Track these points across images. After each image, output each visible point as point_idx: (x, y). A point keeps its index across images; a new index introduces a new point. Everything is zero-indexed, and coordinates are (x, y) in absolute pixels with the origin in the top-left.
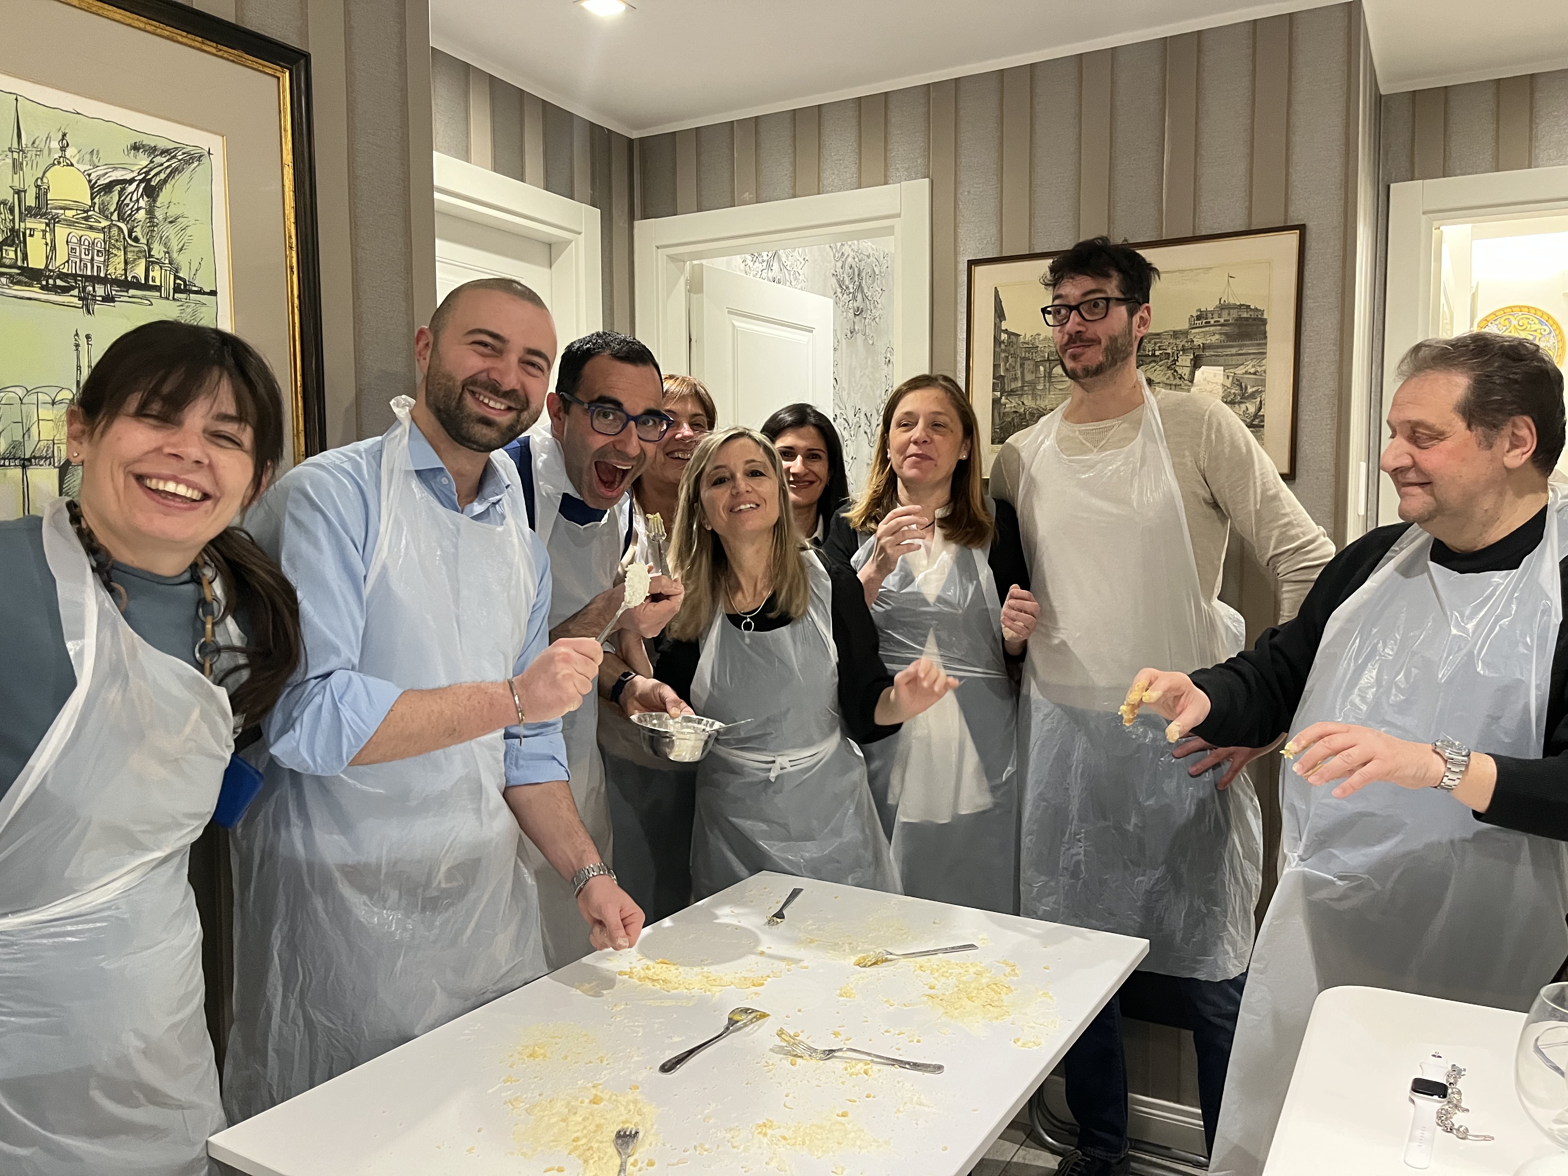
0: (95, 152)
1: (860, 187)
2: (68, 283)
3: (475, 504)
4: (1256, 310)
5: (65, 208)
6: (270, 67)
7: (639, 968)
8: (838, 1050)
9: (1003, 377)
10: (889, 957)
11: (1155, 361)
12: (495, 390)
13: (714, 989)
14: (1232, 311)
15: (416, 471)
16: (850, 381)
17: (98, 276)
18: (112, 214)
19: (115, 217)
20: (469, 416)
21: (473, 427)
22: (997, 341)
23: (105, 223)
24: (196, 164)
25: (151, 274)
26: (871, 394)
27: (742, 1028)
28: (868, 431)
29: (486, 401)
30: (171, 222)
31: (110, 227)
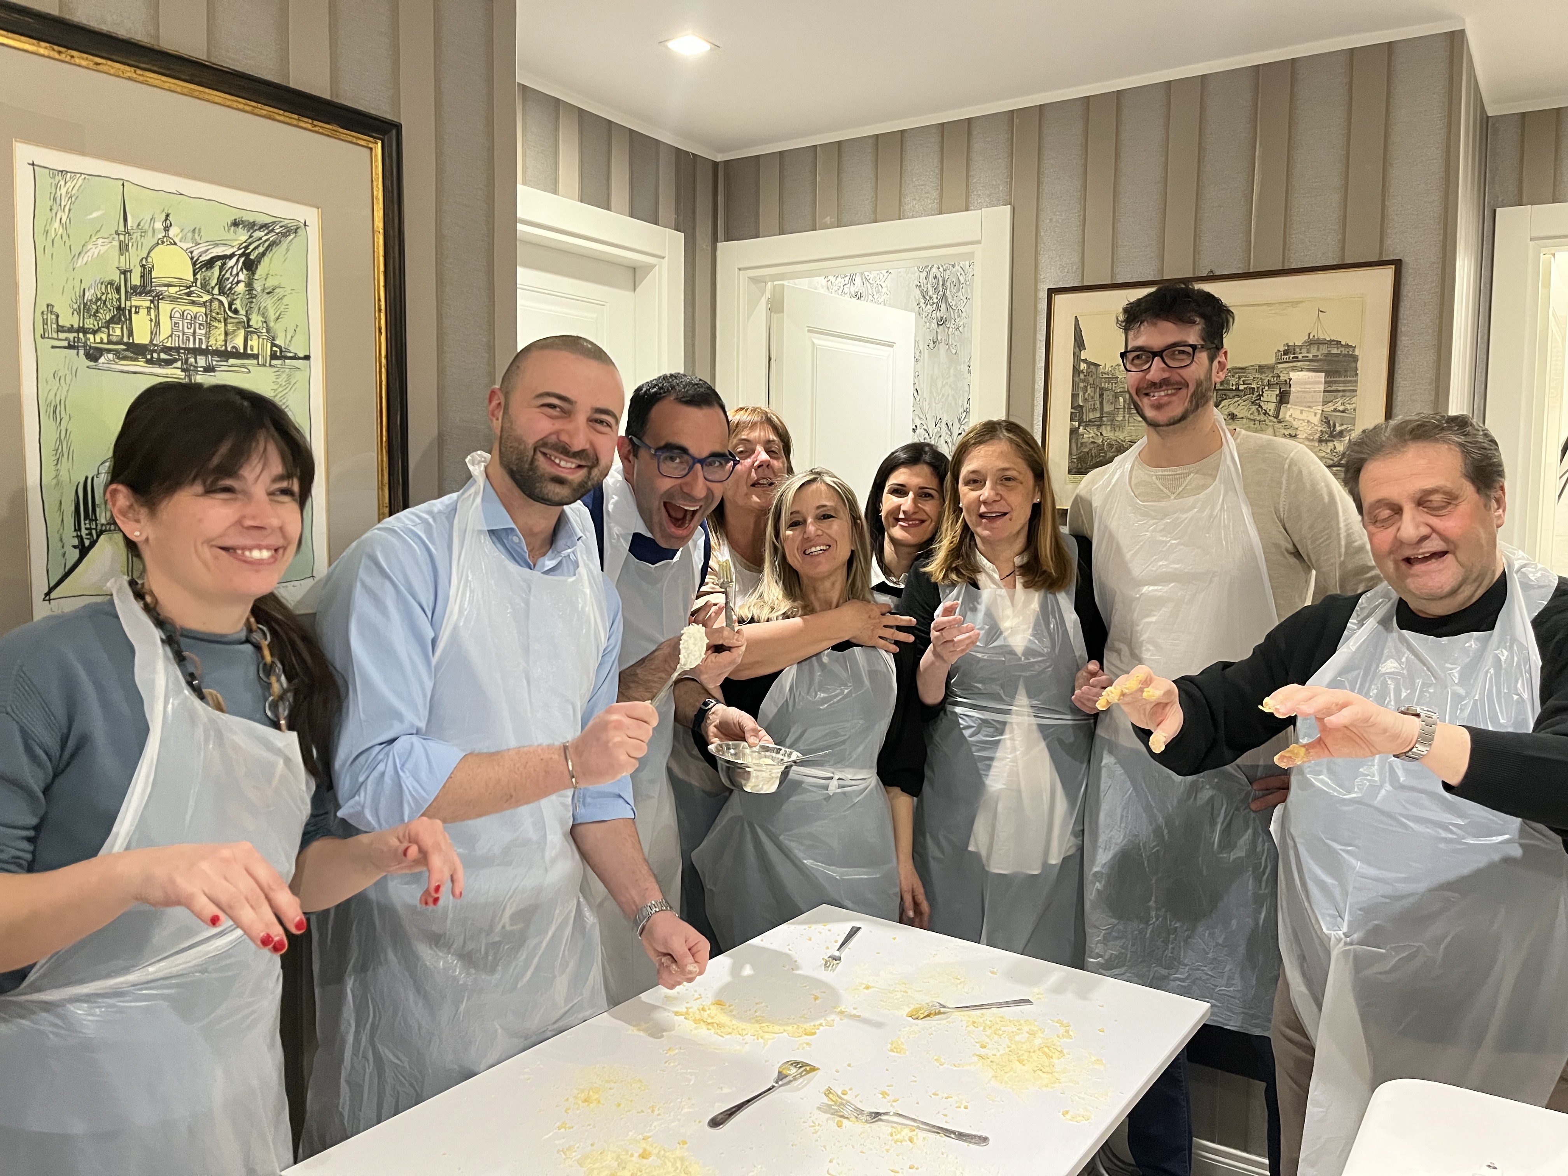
0: (197, 231)
1: (941, 213)
2: (171, 355)
3: (546, 558)
4: (1347, 346)
5: (168, 285)
6: (363, 139)
7: (695, 1009)
8: (886, 1114)
9: (1082, 407)
10: (943, 1010)
11: (1238, 396)
12: (565, 451)
13: (767, 1036)
14: (1321, 346)
15: (492, 532)
16: (931, 392)
17: (200, 348)
18: (213, 288)
19: (216, 291)
20: (543, 475)
21: (546, 486)
22: (1076, 370)
23: (206, 298)
24: (292, 236)
25: (250, 343)
26: (953, 404)
27: (790, 1081)
28: (949, 441)
29: (557, 461)
30: (268, 293)
31: (211, 301)
